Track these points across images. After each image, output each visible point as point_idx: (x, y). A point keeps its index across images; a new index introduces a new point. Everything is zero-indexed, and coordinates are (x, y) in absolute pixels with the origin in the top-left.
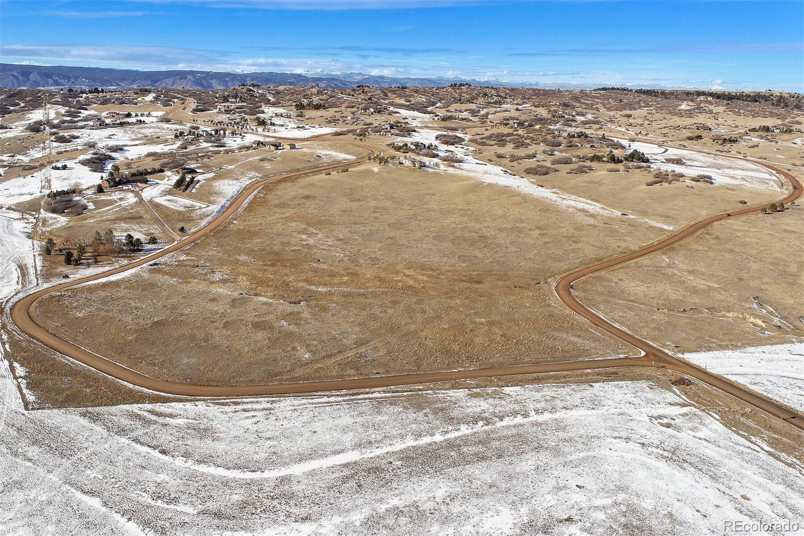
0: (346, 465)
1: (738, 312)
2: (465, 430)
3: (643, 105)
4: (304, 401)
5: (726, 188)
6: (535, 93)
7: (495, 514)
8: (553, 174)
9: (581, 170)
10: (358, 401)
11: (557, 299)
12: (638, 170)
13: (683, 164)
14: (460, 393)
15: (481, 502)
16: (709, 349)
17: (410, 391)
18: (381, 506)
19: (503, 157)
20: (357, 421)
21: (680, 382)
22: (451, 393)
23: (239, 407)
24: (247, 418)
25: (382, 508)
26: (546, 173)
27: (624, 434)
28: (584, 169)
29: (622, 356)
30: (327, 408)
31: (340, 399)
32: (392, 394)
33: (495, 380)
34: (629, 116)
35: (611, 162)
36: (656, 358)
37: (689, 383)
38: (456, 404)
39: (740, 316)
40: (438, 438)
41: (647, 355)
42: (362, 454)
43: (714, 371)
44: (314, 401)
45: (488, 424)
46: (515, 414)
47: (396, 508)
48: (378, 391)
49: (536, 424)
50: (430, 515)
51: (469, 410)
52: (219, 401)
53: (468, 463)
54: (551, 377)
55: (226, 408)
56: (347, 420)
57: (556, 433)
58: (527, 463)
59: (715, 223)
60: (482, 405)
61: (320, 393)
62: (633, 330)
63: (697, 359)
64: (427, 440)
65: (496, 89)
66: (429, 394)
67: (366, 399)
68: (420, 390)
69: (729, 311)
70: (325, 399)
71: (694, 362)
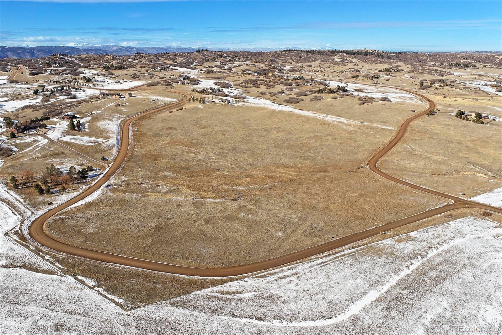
0: (378, 300)
1: (470, 171)
2: (416, 264)
3: (313, 59)
4: (310, 264)
5: (397, 103)
6: (249, 54)
7: (485, 310)
8: (301, 102)
9: (317, 99)
10: (342, 258)
11: (379, 176)
12: (348, 97)
13: (363, 92)
14: (389, 242)
15: (472, 304)
16: (479, 194)
17: (363, 245)
18: (425, 321)
19: (265, 94)
20: (354, 270)
21: (485, 214)
22: (385, 241)
23: (276, 277)
24: (288, 283)
25: (427, 322)
26: (298, 102)
27: (492, 249)
28: (319, 98)
29: (445, 204)
30: (328, 266)
31: (329, 258)
32: (355, 249)
33: (400, 230)
34: (311, 66)
35: (330, 93)
36: (460, 203)
37: (491, 215)
38: (395, 248)
39: (472, 173)
40: (408, 271)
41: (455, 202)
42: (379, 291)
43: (494, 205)
44: (316, 262)
45: (423, 257)
46: (430, 247)
47: (432, 322)
48: (346, 249)
49: (447, 252)
50: (455, 320)
51: (406, 251)
52: (258, 275)
53: (440, 283)
54: (425, 222)
55: (267, 279)
56: (347, 272)
57: (462, 255)
58: (468, 275)
59: (411, 123)
60: (407, 247)
61: (314, 257)
62: (434, 188)
63: (480, 199)
64: (402, 274)
65: (225, 52)
66: (375, 245)
67: (344, 255)
68: (368, 243)
69: (465, 171)
70: (320, 261)
71: (481, 202)
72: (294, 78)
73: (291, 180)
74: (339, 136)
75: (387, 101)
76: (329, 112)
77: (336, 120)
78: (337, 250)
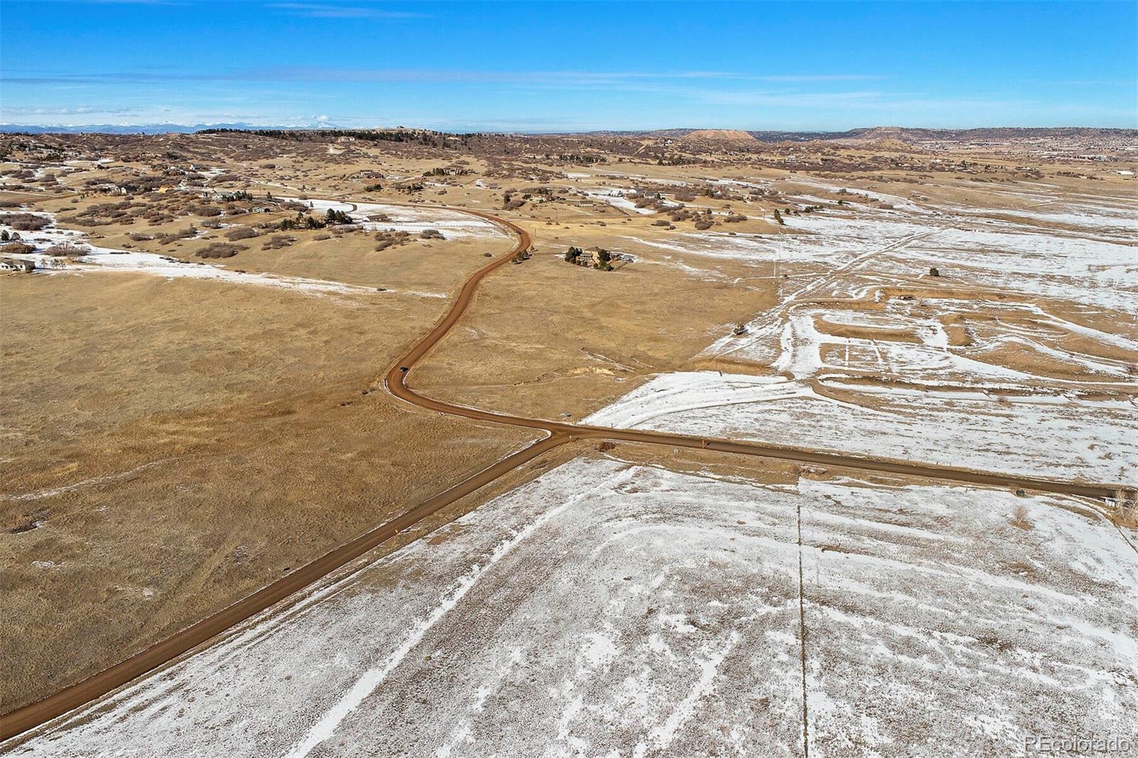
0: (379, 691)
1: (584, 366)
2: (467, 583)
3: (278, 151)
4: (222, 650)
5: (456, 241)
6: (107, 141)
7: (589, 644)
8: (241, 253)
9: (280, 244)
10: (303, 613)
11: (407, 405)
12: (352, 234)
13: (389, 221)
14: (417, 547)
15: (566, 639)
16: (596, 411)
17: (357, 570)
18: (474, 707)
19: (145, 239)
20: (330, 636)
21: (605, 447)
22: (406, 550)
23: (120, 711)
24: (154, 717)
25: (478, 707)
26: (233, 254)
27: (610, 515)
28: (283, 241)
29: (534, 442)
30: (268, 641)
31: (272, 623)
32: (337, 584)
33: (441, 515)
34: (272, 167)
35: (310, 228)
36: (563, 433)
37: (613, 446)
38: (426, 560)
39: (587, 370)
40: (448, 605)
41: (553, 433)
42: (383, 668)
43: (619, 427)
44: (236, 643)
45: (482, 565)
46: (498, 541)
47: (491, 699)
48: (316, 589)
49: (528, 542)
50: (533, 683)
51: (448, 560)
52: (69, 721)
53: (510, 612)
54: (492, 488)
55: (96, 724)
56: (314, 643)
57: (557, 541)
58: (563, 581)
59: (482, 282)
60: (454, 550)
61: (233, 630)
62: (516, 412)
63: (598, 419)
64: (438, 614)
65: (35, 136)
66: (383, 564)
67: (309, 605)
68: (367, 564)
69: (576, 368)
70: (250, 634)
71: (597, 425)
72: (224, 197)
73: (197, 447)
74: (326, 326)
75: (435, 237)
76: (308, 272)
77: (321, 288)
78: (292, 598)
